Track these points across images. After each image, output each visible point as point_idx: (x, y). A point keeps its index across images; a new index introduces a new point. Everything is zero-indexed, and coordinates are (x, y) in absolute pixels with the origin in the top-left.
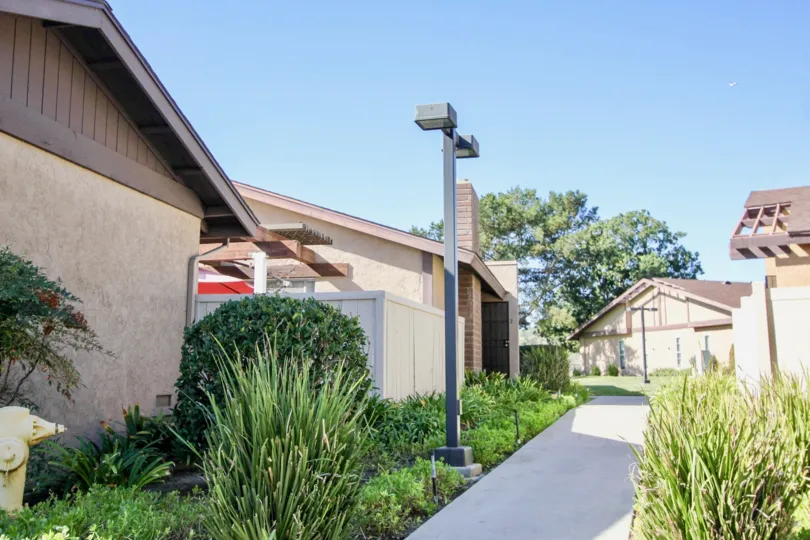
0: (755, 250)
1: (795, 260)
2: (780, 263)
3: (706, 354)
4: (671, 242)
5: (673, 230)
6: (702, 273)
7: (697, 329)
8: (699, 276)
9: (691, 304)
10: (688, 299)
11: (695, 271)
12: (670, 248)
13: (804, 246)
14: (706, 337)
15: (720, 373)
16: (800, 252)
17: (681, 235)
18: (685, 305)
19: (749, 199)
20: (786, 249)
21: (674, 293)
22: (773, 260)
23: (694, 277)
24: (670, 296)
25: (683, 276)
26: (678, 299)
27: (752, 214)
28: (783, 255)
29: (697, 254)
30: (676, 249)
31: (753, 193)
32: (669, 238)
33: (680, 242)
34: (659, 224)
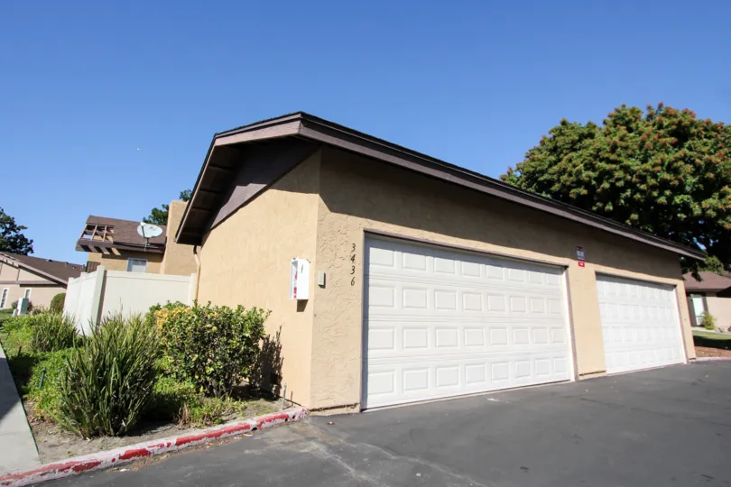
0: (91, 247)
1: (112, 256)
2: (104, 256)
3: (25, 300)
4: (15, 231)
5: (18, 223)
6: (32, 252)
7: (22, 285)
8: (29, 254)
9: (21, 270)
10: (20, 267)
11: (27, 251)
12: (13, 234)
13: (119, 250)
14: (28, 291)
15: (32, 312)
16: (117, 253)
17: (23, 228)
18: (17, 270)
19: (89, 220)
20: (109, 250)
21: (10, 262)
22: (101, 254)
23: (26, 254)
24: (7, 263)
25: (19, 253)
26: (12, 266)
27: (90, 228)
28: (107, 253)
29: (32, 241)
30: (17, 235)
31: (91, 217)
32: (13, 227)
33: (21, 232)
34: (9, 218)
